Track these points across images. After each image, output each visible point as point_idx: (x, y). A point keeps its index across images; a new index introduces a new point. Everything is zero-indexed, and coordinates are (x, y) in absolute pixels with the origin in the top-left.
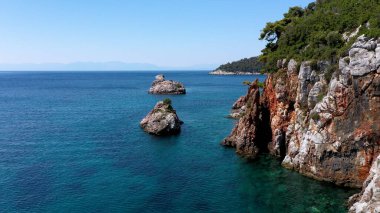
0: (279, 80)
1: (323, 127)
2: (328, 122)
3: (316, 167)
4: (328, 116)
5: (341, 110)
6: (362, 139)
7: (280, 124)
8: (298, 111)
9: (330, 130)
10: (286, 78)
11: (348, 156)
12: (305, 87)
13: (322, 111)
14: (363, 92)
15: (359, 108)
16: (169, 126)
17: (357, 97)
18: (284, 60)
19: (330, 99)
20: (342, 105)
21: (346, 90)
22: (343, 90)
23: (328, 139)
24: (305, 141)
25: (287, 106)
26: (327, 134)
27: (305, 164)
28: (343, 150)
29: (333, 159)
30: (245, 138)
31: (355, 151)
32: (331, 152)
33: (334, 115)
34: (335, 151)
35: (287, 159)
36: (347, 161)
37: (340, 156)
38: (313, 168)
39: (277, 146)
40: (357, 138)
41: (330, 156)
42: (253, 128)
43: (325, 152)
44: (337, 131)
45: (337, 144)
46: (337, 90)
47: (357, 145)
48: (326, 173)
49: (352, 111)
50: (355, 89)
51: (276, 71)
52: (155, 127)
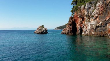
0: (79, 12)
1: (95, 19)
2: (97, 17)
3: (94, 32)
4: (96, 15)
5: (101, 12)
6: (109, 19)
7: (80, 25)
8: (86, 18)
9: (97, 20)
10: (81, 11)
11: (104, 26)
12: (88, 10)
13: (94, 14)
14: (108, 5)
15: (107, 10)
16: (43, 31)
17: (106, 7)
18: (80, 6)
19: (97, 10)
20: (101, 11)
21: (102, 5)
22: (101, 5)
23: (97, 22)
24: (90, 25)
25: (82, 19)
26: (97, 21)
27: (90, 32)
28: (103, 25)
29: (99, 28)
30: (69, 30)
31: (106, 24)
32: (98, 26)
33: (98, 15)
34: (100, 25)
35: (83, 33)
36: (104, 28)
37: (102, 27)
38: (93, 33)
39: (79, 31)
40: (107, 20)
41: (98, 28)
42: (71, 27)
43: (96, 26)
44: (100, 19)
45: (100, 23)
46: (99, 6)
47: (107, 22)
48: (97, 33)
49: (105, 12)
50: (105, 4)
51: (77, 10)
52: (39, 31)
